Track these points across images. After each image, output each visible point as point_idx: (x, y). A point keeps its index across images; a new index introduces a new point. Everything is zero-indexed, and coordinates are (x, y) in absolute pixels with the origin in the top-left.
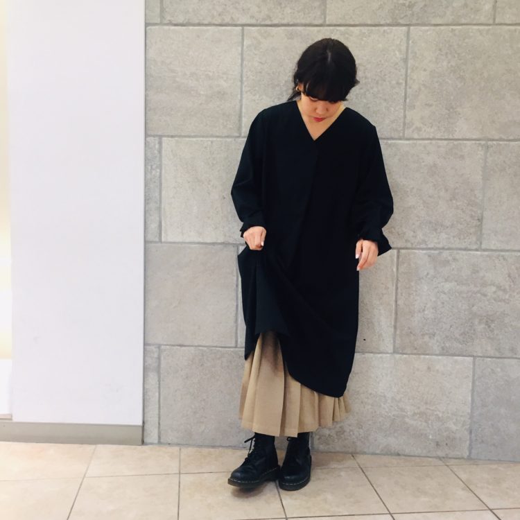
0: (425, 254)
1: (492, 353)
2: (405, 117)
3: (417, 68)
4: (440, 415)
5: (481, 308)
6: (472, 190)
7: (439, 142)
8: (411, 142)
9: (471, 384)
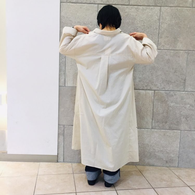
0: (165, 92)
1: (187, 129)
2: (158, 41)
3: (163, 23)
4: (168, 151)
5: (184, 113)
6: (182, 69)
7: (171, 51)
8: (160, 50)
9: (179, 140)
